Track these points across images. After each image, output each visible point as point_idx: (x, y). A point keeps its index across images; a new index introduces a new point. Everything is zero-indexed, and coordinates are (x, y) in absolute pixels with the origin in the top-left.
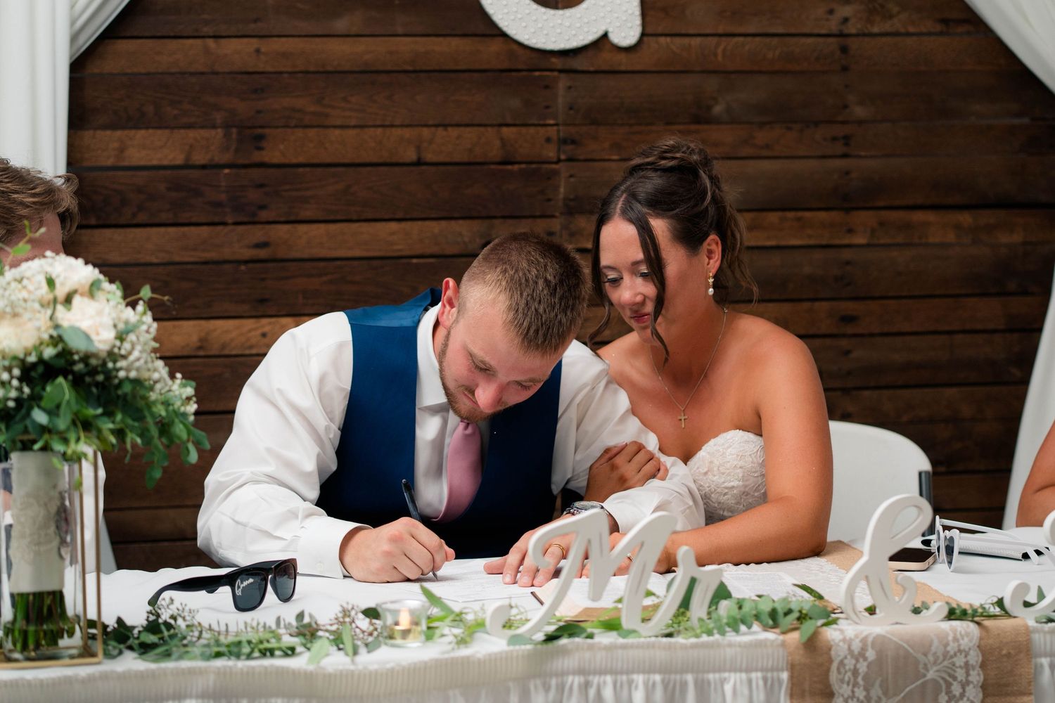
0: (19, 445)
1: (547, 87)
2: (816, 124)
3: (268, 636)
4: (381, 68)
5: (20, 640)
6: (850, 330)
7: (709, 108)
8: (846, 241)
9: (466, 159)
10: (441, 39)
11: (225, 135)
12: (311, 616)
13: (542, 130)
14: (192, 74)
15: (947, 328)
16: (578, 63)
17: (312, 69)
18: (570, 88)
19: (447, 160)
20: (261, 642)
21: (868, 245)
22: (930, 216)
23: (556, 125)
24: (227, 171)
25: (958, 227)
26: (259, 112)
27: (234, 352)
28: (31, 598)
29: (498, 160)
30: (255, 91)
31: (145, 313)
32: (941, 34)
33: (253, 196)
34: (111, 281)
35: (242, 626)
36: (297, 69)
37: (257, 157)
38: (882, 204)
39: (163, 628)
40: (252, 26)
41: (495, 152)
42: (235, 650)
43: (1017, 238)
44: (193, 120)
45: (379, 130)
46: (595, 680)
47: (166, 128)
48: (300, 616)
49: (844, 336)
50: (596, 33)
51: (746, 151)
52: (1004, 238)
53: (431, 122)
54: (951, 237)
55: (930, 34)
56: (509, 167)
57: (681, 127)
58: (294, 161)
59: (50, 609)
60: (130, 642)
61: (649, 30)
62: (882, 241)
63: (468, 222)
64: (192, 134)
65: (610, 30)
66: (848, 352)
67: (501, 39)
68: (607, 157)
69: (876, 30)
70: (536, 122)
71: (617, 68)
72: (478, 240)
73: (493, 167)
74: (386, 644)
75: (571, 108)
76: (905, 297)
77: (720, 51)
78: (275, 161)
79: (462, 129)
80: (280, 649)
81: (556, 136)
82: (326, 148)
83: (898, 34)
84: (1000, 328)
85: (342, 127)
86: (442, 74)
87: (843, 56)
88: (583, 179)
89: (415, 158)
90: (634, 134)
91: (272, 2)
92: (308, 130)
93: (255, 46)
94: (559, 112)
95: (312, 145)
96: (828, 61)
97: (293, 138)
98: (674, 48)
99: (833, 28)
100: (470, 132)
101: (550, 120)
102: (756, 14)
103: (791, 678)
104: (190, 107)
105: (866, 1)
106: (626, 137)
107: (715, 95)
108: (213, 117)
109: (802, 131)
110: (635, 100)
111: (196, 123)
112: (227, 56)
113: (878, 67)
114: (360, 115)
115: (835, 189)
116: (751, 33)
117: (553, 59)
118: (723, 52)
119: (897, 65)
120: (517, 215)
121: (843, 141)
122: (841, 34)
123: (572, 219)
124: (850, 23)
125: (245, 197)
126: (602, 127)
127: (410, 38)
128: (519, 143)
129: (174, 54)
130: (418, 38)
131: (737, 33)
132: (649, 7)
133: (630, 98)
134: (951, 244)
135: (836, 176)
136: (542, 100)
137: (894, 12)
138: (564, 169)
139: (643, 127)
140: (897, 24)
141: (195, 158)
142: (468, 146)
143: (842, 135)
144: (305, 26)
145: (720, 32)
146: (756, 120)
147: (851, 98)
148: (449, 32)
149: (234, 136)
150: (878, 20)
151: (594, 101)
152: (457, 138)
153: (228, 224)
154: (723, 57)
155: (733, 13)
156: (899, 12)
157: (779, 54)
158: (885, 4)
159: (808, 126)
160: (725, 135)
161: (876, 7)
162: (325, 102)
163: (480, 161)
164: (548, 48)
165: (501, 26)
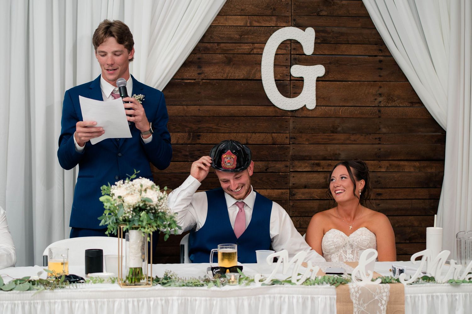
0: (132, 228)
1: (286, 121)
2: (370, 134)
3: (197, 281)
4: (236, 115)
5: (131, 280)
6: (379, 198)
7: (337, 128)
8: (379, 170)
9: (261, 143)
10: (255, 106)
11: (189, 135)
12: (208, 276)
13: (285, 135)
14: (179, 116)
15: (410, 198)
16: (296, 114)
17: (215, 115)
18: (294, 122)
19: (256, 143)
20: (195, 283)
21: (386, 172)
22: (406, 163)
23: (290, 133)
24: (189, 145)
25: (414, 166)
26: (199, 128)
28: (134, 269)
29: (271, 143)
30: (198, 122)
31: (166, 194)
32: (410, 106)
33: (197, 153)
34: (157, 185)
35: (190, 279)
36: (211, 115)
37: (198, 141)
38: (390, 159)
39: (168, 279)
40: (198, 102)
41: (270, 141)
42: (188, 284)
43: (433, 170)
44: (179, 130)
45: (235, 134)
46: (283, 296)
48: (205, 276)
49: (378, 199)
51: (348, 142)
52: (429, 171)
53: (250, 132)
54: (412, 170)
55: (407, 106)
56: (275, 146)
57: (328, 134)
58: (209, 143)
59: (138, 272)
60: (159, 282)
61: (319, 104)
62: (390, 171)
63: (262, 162)
64: (179, 134)
65: (306, 104)
66: (379, 205)
67: (273, 106)
68: (304, 143)
69: (390, 105)
70: (283, 132)
71: (308, 116)
72: (264, 168)
73: (269, 145)
74: (228, 285)
75: (294, 128)
76: (397, 188)
77: (340, 111)
78: (203, 143)
79: (260, 134)
80: (200, 285)
81: (289, 137)
82: (219, 139)
83: (397, 106)
84: (427, 198)
85: (224, 133)
86: (255, 117)
87: (379, 113)
88: (297, 150)
89: (246, 143)
90: (313, 136)
91: (204, 95)
92: (214, 134)
93: (199, 108)
94: (291, 129)
95: (215, 138)
96: (374, 115)
97: (209, 136)
98: (326, 110)
99: (376, 104)
100: (262, 135)
101: (287, 131)
102: (352, 100)
103: (337, 297)
104: (179, 126)
105: (387, 96)
106: (310, 137)
107: (339, 125)
108: (185, 129)
109: (365, 136)
110: (314, 126)
111: (180, 131)
112: (190, 111)
113: (390, 117)
114: (229, 129)
115: (376, 154)
116: (350, 105)
117: (289, 113)
118: (341, 111)
119: (396, 116)
120: (276, 160)
121: (379, 139)
122: (379, 106)
123: (293, 162)
124: (381, 103)
125: (194, 153)
126: (303, 134)
127: (245, 106)
128: (278, 138)
129: (174, 110)
130: (247, 106)
131: (346, 105)
132: (318, 97)
133: (312, 125)
134: (412, 172)
135: (376, 150)
136: (285, 125)
137: (396, 100)
138: (291, 147)
139: (316, 134)
140: (396, 103)
141: (180, 142)
142: (262, 139)
143: (378, 137)
144: (213, 102)
145: (341, 105)
146: (351, 132)
147: (381, 126)
148: (257, 105)
149: (191, 135)
150: (390, 102)
151: (301, 126)
152: (259, 137)
153: (189, 161)
154: (341, 113)
155: (345, 100)
156: (397, 100)
157: (359, 112)
158: (393, 97)
159: (368, 135)
160: (341, 137)
161: (390, 98)
162: (219, 125)
163: (265, 143)
164: (287, 110)
165: (273, 103)
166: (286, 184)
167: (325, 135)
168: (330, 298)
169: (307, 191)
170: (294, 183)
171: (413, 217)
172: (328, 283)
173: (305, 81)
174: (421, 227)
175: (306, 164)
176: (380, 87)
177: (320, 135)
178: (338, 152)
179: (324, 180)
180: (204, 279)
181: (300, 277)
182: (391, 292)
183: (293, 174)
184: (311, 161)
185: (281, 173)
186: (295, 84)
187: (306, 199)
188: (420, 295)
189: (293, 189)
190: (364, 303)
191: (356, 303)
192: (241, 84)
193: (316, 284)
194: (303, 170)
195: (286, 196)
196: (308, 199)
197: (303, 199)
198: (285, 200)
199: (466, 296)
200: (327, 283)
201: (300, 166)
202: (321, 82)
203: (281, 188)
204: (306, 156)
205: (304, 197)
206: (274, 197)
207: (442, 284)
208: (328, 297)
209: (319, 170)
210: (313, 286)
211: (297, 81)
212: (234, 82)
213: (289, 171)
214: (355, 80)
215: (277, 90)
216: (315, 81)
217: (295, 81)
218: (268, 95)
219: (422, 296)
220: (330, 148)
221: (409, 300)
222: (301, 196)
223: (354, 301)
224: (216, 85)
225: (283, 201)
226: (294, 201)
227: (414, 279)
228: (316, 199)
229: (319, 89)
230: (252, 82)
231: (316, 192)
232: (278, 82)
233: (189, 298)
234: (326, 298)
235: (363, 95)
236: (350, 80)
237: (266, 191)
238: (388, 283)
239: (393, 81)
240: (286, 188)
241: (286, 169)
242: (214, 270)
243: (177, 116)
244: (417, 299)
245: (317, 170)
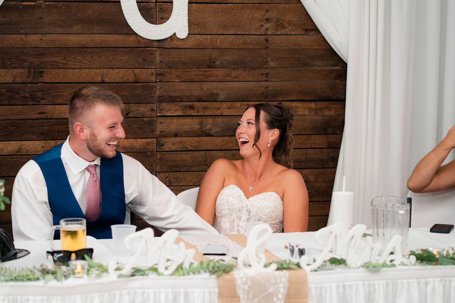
1: (152, 54)
2: (255, 69)
3: (30, 273)
4: (88, 47)
7: (214, 62)
9: (120, 82)
10: (112, 35)
11: (28, 71)
12: (46, 266)
13: (150, 70)
14: (16, 48)
15: (305, 147)
16: (164, 45)
17: (62, 47)
18: (161, 54)
19: (113, 81)
20: (27, 275)
22: (299, 104)
23: (156, 68)
24: (29, 85)
25: (309, 108)
26: (41, 63)
27: (31, 154)
29: (133, 81)
30: (40, 55)
32: (304, 34)
33: (39, 94)
35: (21, 269)
36: (56, 47)
37: (41, 79)
40: (39, 30)
41: (132, 78)
42: (17, 278)
43: (332, 113)
44: (16, 65)
45: (88, 69)
46: (147, 291)
47: (6, 68)
48: (42, 265)
50: (171, 33)
51: (228, 79)
52: (327, 113)
53: (107, 67)
54: (307, 112)
55: (300, 35)
56: (137, 84)
57: (203, 70)
58: (55, 81)
61: (191, 33)
64: (16, 71)
65: (176, 32)
67: (135, 35)
68: (175, 81)
69: (279, 33)
70: (148, 67)
71: (179, 47)
72: (124, 112)
73: (131, 84)
74: (72, 277)
75: (161, 62)
77: (218, 41)
78: (47, 81)
79: (119, 69)
80: (34, 278)
81: (155, 72)
82: (67, 77)
83: (287, 35)
84: (325, 147)
85: (73, 68)
86: (112, 49)
87: (266, 43)
88: (165, 89)
89: (101, 81)
90: (185, 72)
91: (47, 21)
92: (61, 69)
93: (41, 38)
94: (157, 63)
95: (62, 75)
96: (261, 45)
97: (54, 73)
98: (201, 40)
99: (263, 32)
100: (122, 71)
101: (153, 66)
102: (232, 27)
103: (219, 291)
104: (16, 61)
105: (275, 22)
106: (182, 73)
107: (216, 57)
108: (24, 64)
109: (249, 71)
110: (186, 59)
111: (17, 67)
112: (29, 41)
113: (280, 47)
114: (81, 64)
115: (263, 93)
116: (230, 33)
117: (154, 43)
118: (220, 41)
119: (287, 46)
120: (139, 102)
121: (265, 75)
122: (265, 35)
123: (161, 104)
124: (269, 30)
125: (36, 95)
126: (173, 69)
127: (100, 35)
128: (141, 75)
129: (9, 40)
130: (102, 35)
131: (225, 34)
132: (191, 24)
133: (184, 58)
134: (306, 115)
135: (263, 89)
136: (149, 59)
137: (286, 26)
138: (158, 85)
139: (188, 70)
140: (287, 31)
141: (17, 80)
142: (121, 76)
143: (265, 73)
144: (59, 30)
145: (219, 33)
146: (232, 67)
147: (269, 59)
148: (115, 33)
149: (32, 72)
150: (280, 29)
151: (170, 59)
152: (117, 73)
153: (29, 105)
154: (220, 43)
155: (224, 26)
156: (288, 26)
157: (241, 42)
158: (283, 23)
159: (252, 70)
160: (220, 73)
161: (279, 24)
162: (67, 59)
163: (126, 82)
164: (152, 39)
165: (134, 30)
166: (152, 131)
167: (199, 71)
168: (210, 292)
169: (178, 140)
170: (162, 130)
171: (307, 170)
172: (207, 271)
173: (174, 3)
174: (318, 182)
175: (177, 107)
176: (268, 11)
177: (194, 71)
178: (215, 91)
179: (199, 127)
180: (41, 269)
181: (169, 263)
182: (290, 282)
183: (160, 120)
184: (182, 103)
185: (145, 118)
186: (162, 6)
187: (177, 150)
188: (328, 285)
189: (162, 138)
190: (254, 297)
191: (243, 298)
192: (95, 7)
193: (191, 273)
194: (173, 115)
195: (152, 146)
196: (179, 150)
197: (173, 150)
198: (151, 152)
199: (387, 285)
200: (205, 272)
201: (169, 110)
202: (195, 4)
203: (146, 137)
204: (176, 97)
205: (174, 147)
206: (137, 149)
207: (356, 270)
208: (206, 290)
209: (193, 114)
210: (187, 277)
211: (164, 4)
212: (85, 4)
213: (156, 116)
214: (236, 2)
215: (140, 15)
216: (187, 3)
217: (162, 3)
218: (129, 21)
219: (330, 287)
220: (206, 86)
221: (313, 292)
222: (170, 146)
223: (241, 296)
224: (62, 8)
225: (148, 153)
226: (162, 152)
227: (319, 262)
228: (189, 149)
229: (192, 13)
230: (108, 4)
231: (190, 141)
232: (140, 5)
233: (19, 298)
234: (204, 292)
235: (246, 20)
236: (230, 2)
237: (127, 141)
238: (284, 269)
239: (283, 3)
240: (153, 137)
241: (152, 113)
242: (55, 255)
243: (14, 48)
244: (324, 290)
245: (190, 114)
